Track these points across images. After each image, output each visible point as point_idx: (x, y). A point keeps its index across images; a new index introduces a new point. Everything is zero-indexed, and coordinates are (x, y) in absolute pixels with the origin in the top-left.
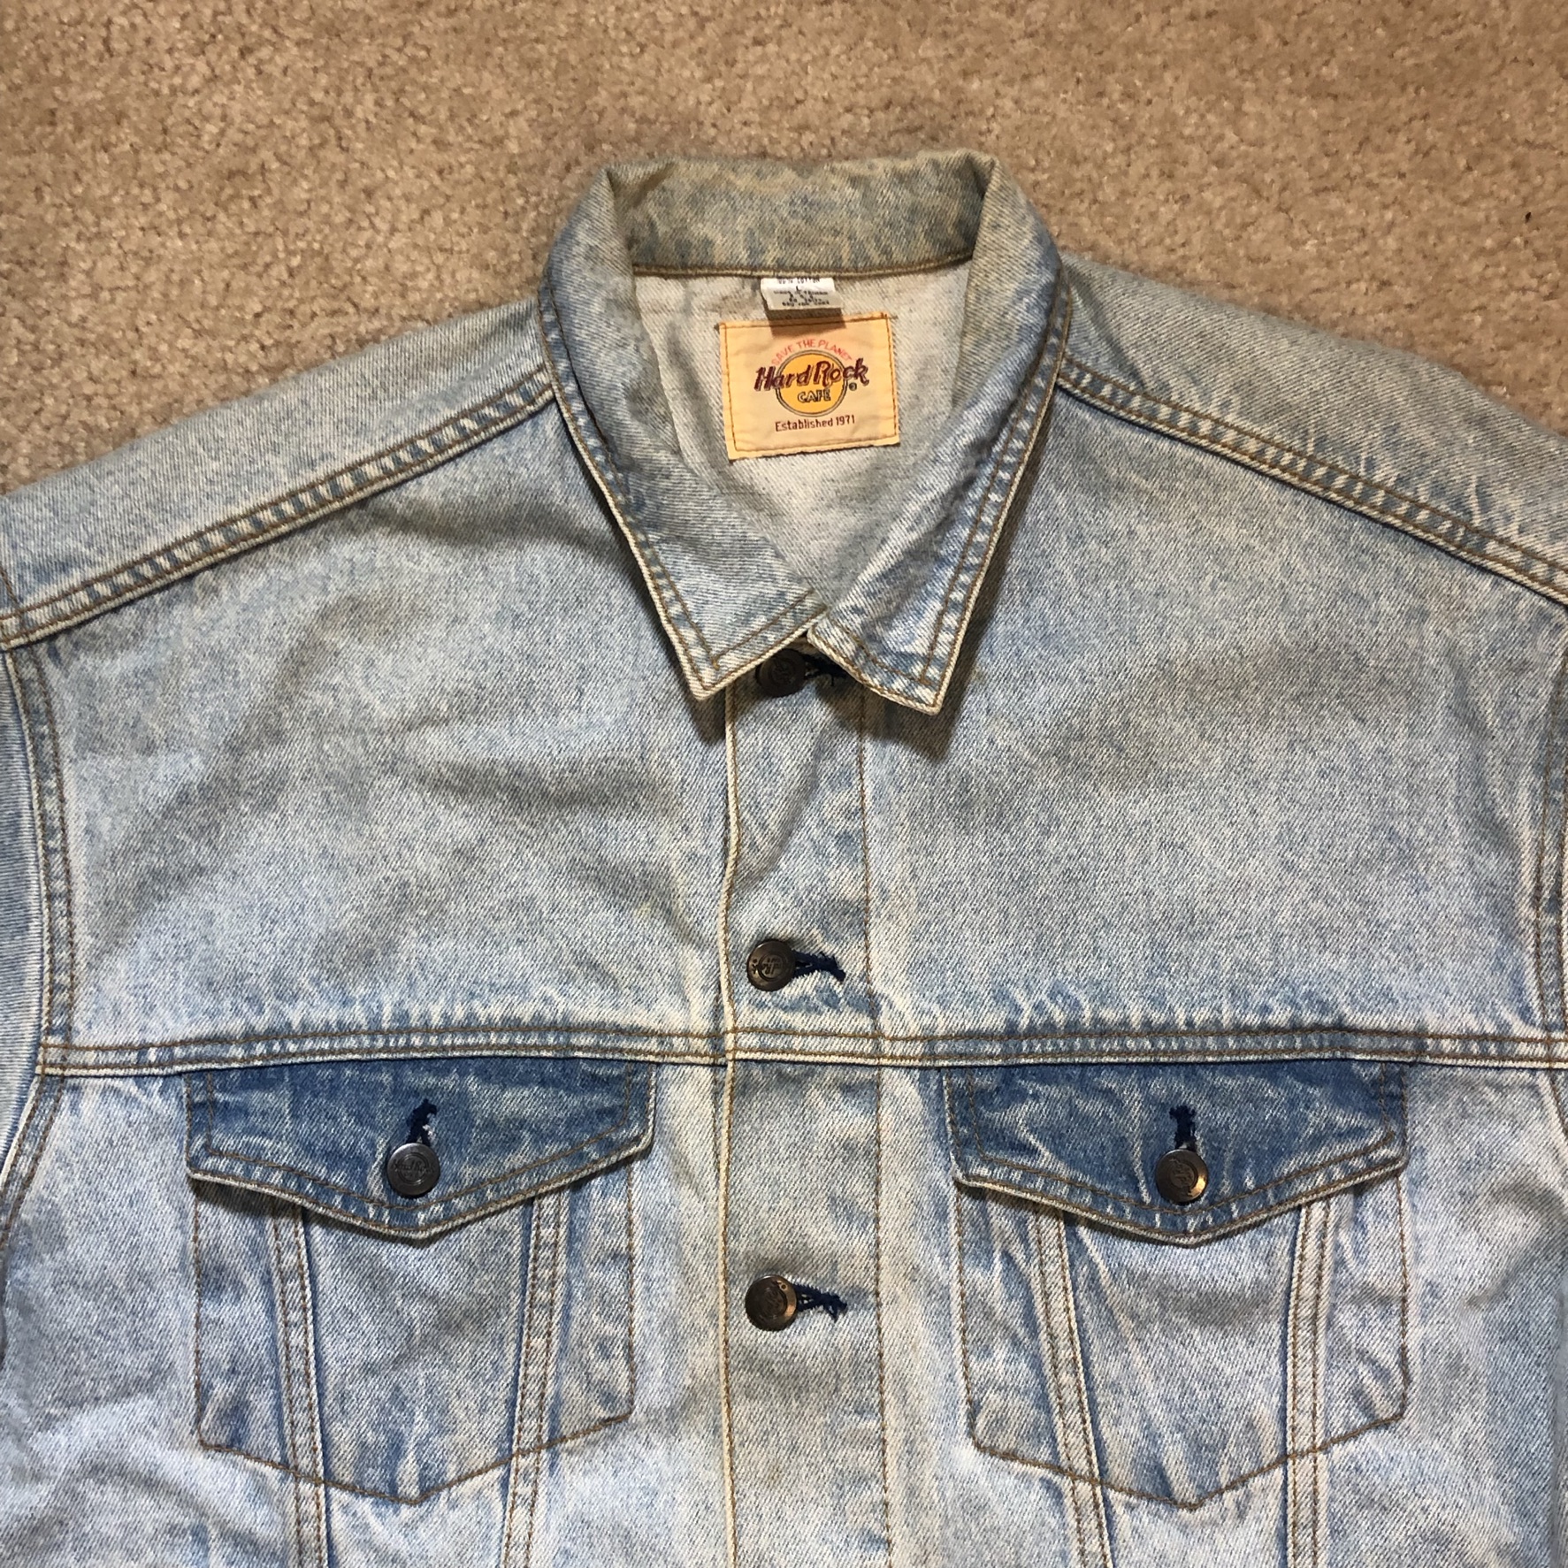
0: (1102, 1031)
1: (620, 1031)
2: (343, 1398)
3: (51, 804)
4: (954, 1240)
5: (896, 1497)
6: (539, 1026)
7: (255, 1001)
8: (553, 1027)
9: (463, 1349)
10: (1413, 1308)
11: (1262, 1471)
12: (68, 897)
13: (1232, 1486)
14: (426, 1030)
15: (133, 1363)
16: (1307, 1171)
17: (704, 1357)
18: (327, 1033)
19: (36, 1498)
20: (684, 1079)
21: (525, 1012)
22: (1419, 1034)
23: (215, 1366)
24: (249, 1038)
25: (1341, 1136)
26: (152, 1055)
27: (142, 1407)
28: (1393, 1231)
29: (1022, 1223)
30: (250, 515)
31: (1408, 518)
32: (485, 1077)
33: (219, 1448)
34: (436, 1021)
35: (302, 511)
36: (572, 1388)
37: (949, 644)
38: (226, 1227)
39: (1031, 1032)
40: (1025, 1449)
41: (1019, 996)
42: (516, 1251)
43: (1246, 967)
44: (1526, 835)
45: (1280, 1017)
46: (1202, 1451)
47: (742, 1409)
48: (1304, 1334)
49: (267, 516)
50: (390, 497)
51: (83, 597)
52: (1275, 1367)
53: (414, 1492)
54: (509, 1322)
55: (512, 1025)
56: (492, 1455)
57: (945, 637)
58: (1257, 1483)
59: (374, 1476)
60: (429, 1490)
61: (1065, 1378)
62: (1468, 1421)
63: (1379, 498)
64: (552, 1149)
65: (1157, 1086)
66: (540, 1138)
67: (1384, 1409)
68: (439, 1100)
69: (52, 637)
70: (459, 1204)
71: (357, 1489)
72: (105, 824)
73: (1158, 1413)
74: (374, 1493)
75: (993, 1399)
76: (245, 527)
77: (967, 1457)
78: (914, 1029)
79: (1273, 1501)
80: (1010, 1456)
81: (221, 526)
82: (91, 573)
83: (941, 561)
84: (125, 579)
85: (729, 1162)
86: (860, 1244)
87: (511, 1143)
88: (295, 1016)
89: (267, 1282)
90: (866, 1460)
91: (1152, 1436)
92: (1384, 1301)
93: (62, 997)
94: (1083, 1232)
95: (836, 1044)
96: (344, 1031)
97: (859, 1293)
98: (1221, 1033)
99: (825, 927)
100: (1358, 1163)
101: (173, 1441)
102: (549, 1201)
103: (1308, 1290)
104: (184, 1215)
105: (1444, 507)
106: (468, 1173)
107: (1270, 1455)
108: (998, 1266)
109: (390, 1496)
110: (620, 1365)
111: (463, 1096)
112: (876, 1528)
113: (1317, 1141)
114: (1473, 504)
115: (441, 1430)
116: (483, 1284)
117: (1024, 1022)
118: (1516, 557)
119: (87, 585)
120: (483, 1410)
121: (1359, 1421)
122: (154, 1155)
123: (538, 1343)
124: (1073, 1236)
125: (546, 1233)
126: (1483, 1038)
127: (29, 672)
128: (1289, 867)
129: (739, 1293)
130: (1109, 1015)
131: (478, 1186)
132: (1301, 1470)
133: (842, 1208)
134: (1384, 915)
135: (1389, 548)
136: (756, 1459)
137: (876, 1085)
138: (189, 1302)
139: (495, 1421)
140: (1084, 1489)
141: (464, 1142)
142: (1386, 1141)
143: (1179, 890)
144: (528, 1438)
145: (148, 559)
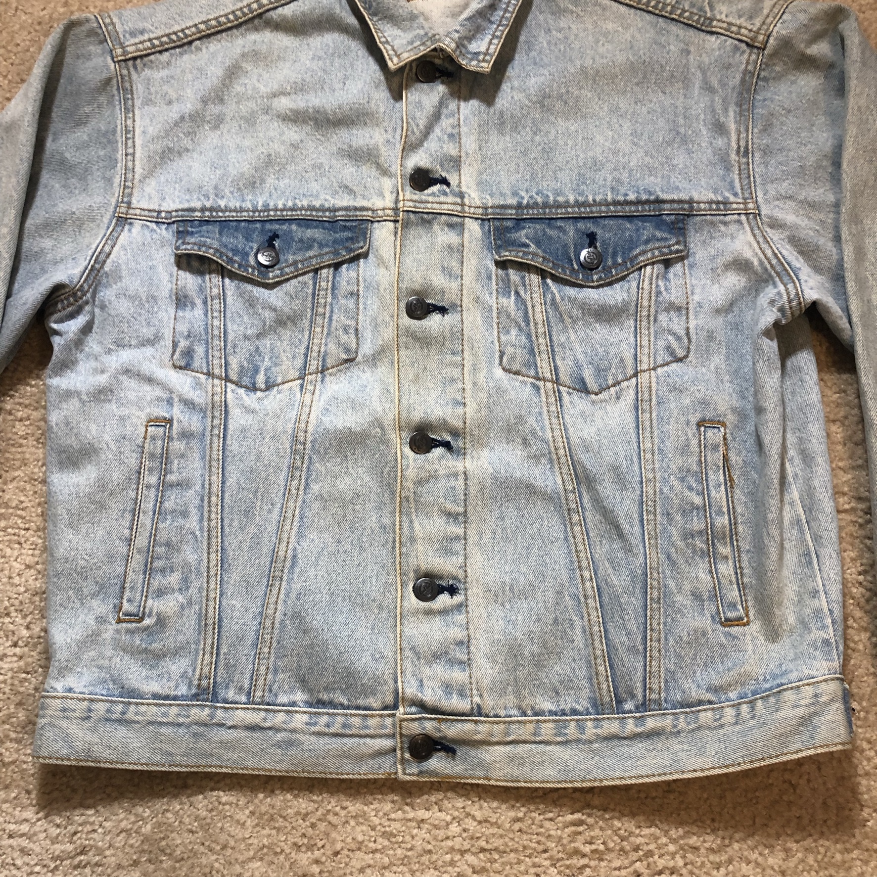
0: (558, 206)
1: (356, 209)
2: (235, 346)
3: (129, 122)
4: (494, 287)
5: (469, 386)
6: (322, 209)
7: (207, 197)
8: (329, 210)
9: (286, 334)
10: (691, 312)
11: (627, 380)
12: (133, 155)
13: (614, 385)
14: (276, 210)
15: (147, 332)
16: (644, 252)
17: (388, 333)
18: (235, 210)
19: (102, 380)
20: (383, 227)
21: (317, 204)
22: (690, 202)
23: (181, 333)
24: (203, 210)
25: (658, 240)
26: (163, 215)
27: (149, 351)
28: (681, 281)
29: (523, 278)
30: (216, 19)
31: (680, 15)
32: (299, 225)
33: (181, 368)
34: (280, 206)
35: (237, 18)
36: (332, 347)
37: (495, 49)
38: (189, 280)
39: (528, 206)
40: (524, 370)
41: (523, 194)
42: (310, 291)
43: (618, 181)
44: (732, 127)
45: (632, 197)
46: (600, 372)
47: (403, 352)
48: (644, 323)
49: (223, 19)
50: (271, 13)
51: (148, 44)
52: (632, 339)
53: (263, 386)
54: (306, 323)
55: (312, 208)
56: (297, 375)
57: (492, 47)
58: (624, 384)
59: (246, 381)
60: (269, 387)
61: (541, 340)
62: (718, 360)
63: (669, 8)
64: (327, 250)
65: (581, 225)
66: (321, 246)
67: (680, 353)
68: (280, 233)
69: (134, 59)
70: (287, 270)
71: (238, 384)
72: (151, 129)
73: (581, 357)
74: (246, 387)
75: (509, 350)
76: (214, 23)
77: (499, 373)
78: (478, 203)
79: (632, 392)
80: (517, 373)
81: (204, 22)
82: (152, 36)
83: (492, 23)
84: (165, 39)
85: (400, 253)
86: (454, 285)
87: (310, 247)
88: (222, 203)
89: (205, 303)
90: (456, 373)
91: (580, 367)
92: (679, 309)
93: (127, 191)
94: (549, 281)
95: (446, 206)
96: (242, 210)
97: (454, 306)
98: (607, 204)
99: (442, 166)
100: (666, 250)
101: (162, 365)
102: (325, 271)
103: (645, 303)
104: (171, 275)
105: (695, 11)
106: (291, 258)
107: (630, 372)
108: (513, 298)
109: (253, 388)
110: (353, 336)
111: (291, 231)
112: (459, 398)
113: (647, 242)
114: (707, 9)
115: (276, 365)
116: (296, 305)
117: (525, 202)
118: (725, 25)
119: (150, 40)
120: (294, 357)
121: (668, 358)
122: (161, 253)
123: (318, 330)
124: (545, 283)
125: (323, 284)
126: (718, 203)
127: (125, 72)
128: (635, 144)
129: (403, 305)
130: (561, 199)
131: (295, 263)
132: (644, 378)
133: (447, 271)
134: (675, 162)
135: (674, 28)
136: (409, 373)
137: (462, 225)
138: (172, 311)
139: (299, 362)
140: (549, 385)
141: (290, 247)
142: (677, 243)
143: (590, 154)
144: (313, 368)
145: (175, 33)
